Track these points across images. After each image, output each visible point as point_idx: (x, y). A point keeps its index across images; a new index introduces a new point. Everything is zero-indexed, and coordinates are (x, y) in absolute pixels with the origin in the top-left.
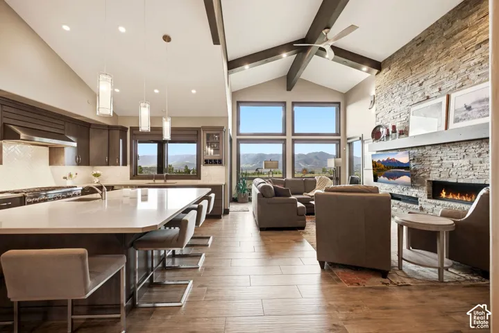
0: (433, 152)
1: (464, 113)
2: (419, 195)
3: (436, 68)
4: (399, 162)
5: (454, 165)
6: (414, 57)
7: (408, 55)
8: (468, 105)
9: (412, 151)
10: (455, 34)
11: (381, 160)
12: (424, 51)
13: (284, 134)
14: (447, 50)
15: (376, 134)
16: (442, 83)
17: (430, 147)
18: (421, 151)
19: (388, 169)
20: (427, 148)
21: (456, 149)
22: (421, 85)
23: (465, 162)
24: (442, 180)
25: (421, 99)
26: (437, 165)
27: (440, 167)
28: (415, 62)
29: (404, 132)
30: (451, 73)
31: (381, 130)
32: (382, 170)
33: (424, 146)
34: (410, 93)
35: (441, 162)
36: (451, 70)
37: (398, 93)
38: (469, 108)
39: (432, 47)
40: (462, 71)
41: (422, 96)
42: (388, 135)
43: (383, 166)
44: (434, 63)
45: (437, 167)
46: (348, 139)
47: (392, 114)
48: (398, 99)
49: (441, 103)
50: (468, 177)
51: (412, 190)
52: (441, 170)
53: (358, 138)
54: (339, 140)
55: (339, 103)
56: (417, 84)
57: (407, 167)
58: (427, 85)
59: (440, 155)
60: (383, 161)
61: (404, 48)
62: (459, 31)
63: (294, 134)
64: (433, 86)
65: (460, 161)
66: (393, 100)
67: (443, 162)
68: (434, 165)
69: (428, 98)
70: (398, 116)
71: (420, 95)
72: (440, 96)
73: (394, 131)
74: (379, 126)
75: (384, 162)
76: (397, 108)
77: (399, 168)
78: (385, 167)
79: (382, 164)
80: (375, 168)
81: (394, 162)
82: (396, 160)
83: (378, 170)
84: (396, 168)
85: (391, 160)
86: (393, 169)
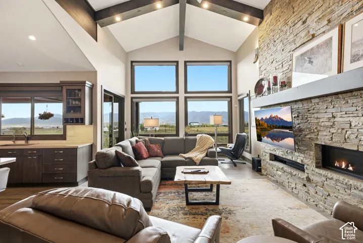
0: (322, 106)
2: (306, 161)
4: (282, 120)
5: (353, 124)
9: (295, 106)
11: (264, 118)
13: (177, 92)
15: (259, 89)
17: (317, 100)
18: (306, 105)
19: (271, 128)
20: (314, 101)
22: (304, 22)
24: (334, 145)
26: (327, 124)
27: (332, 126)
29: (286, 84)
31: (263, 83)
32: (265, 129)
33: (310, 99)
34: (292, 36)
35: (332, 120)
37: (280, 40)
41: (306, 35)
42: (269, 89)
43: (266, 125)
45: (327, 127)
46: (239, 96)
47: (274, 64)
48: (280, 46)
49: (331, 39)
51: (296, 154)
52: (333, 130)
53: (246, 95)
54: (231, 97)
55: (230, 62)
56: (301, 22)
58: (313, 20)
59: (331, 110)
60: (266, 119)
63: (186, 92)
64: (320, 19)
66: (275, 49)
67: (336, 120)
68: (323, 124)
69: (313, 36)
70: (281, 66)
71: (303, 35)
72: (329, 30)
74: (262, 80)
75: (267, 120)
76: (279, 57)
77: (283, 127)
78: (268, 126)
79: (266, 122)
80: (258, 127)
81: (278, 120)
82: (280, 118)
83: (261, 129)
84: (279, 128)
85: (273, 118)
86: (276, 128)
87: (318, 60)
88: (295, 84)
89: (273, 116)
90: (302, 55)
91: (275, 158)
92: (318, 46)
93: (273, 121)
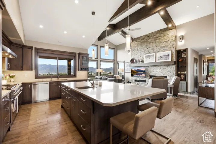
0: (151, 68)
2: (147, 79)
3: (152, 45)
4: (141, 70)
5: (157, 71)
6: (145, 40)
7: (143, 39)
8: (161, 56)
9: (146, 67)
10: (158, 37)
12: (149, 39)
14: (155, 41)
15: (132, 61)
16: (154, 49)
21: (158, 67)
23: (160, 70)
25: (148, 53)
28: (146, 42)
29: (142, 62)
32: (135, 73)
33: (148, 66)
35: (153, 71)
36: (156, 46)
38: (161, 57)
39: (151, 39)
40: (159, 47)
42: (137, 62)
43: (135, 71)
44: (152, 43)
46: (118, 62)
49: (154, 55)
51: (144, 78)
53: (123, 62)
54: (115, 62)
55: (115, 49)
56: (146, 48)
57: (144, 72)
58: (150, 49)
61: (142, 37)
62: (159, 37)
64: (151, 50)
68: (151, 71)
69: (150, 53)
71: (147, 51)
72: (154, 53)
73: (139, 61)
74: (133, 59)
75: (136, 70)
77: (141, 72)
80: (132, 72)
87: (151, 58)
88: (144, 62)
90: (147, 56)
91: (136, 81)
92: (151, 55)
93: (138, 70)
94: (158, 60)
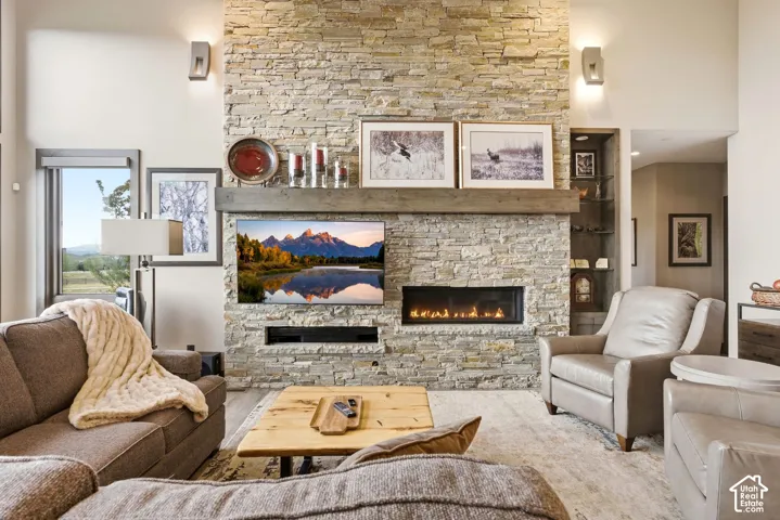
1: (487, 164)
2: (382, 320)
5: (464, 256)
8: (494, 151)
10: (466, 16)
14: (448, 38)
17: (411, 218)
19: (303, 263)
20: (401, 217)
21: (467, 226)
22: (388, 79)
23: (484, 250)
24: (437, 284)
27: (434, 259)
30: (459, 83)
32: (283, 269)
35: (436, 249)
36: (457, 78)
38: (495, 158)
40: (478, 89)
41: (393, 104)
43: (283, 259)
45: (429, 259)
50: (488, 275)
52: (437, 264)
60: (288, 240)
62: (475, 15)
65: (477, 247)
67: (442, 248)
68: (420, 255)
72: (442, 120)
75: (289, 244)
77: (342, 261)
78: (293, 260)
79: (284, 249)
80: (253, 265)
81: (328, 245)
82: (335, 239)
83: (267, 268)
84: (331, 262)
85: (314, 238)
86: (321, 263)
87: (421, 157)
89: (314, 233)
93: (312, 245)
94: (476, 174)
